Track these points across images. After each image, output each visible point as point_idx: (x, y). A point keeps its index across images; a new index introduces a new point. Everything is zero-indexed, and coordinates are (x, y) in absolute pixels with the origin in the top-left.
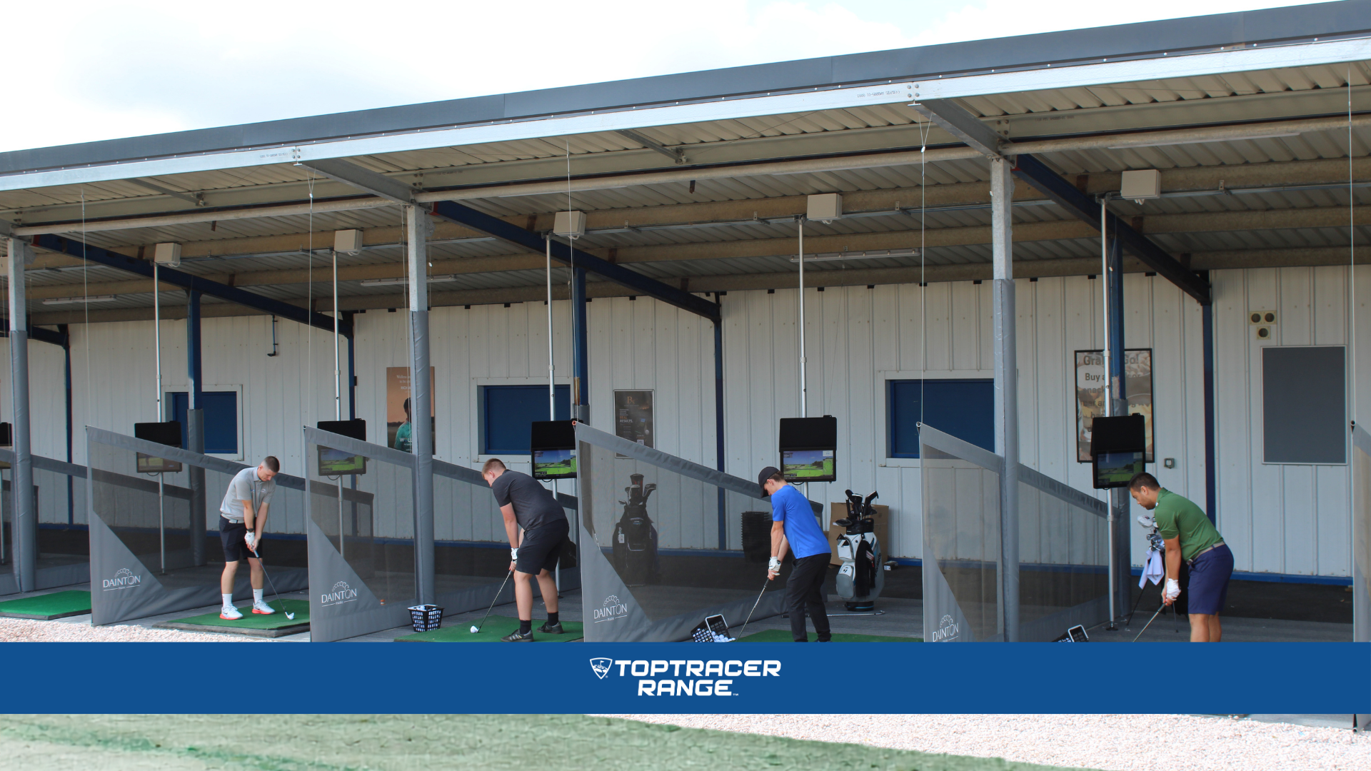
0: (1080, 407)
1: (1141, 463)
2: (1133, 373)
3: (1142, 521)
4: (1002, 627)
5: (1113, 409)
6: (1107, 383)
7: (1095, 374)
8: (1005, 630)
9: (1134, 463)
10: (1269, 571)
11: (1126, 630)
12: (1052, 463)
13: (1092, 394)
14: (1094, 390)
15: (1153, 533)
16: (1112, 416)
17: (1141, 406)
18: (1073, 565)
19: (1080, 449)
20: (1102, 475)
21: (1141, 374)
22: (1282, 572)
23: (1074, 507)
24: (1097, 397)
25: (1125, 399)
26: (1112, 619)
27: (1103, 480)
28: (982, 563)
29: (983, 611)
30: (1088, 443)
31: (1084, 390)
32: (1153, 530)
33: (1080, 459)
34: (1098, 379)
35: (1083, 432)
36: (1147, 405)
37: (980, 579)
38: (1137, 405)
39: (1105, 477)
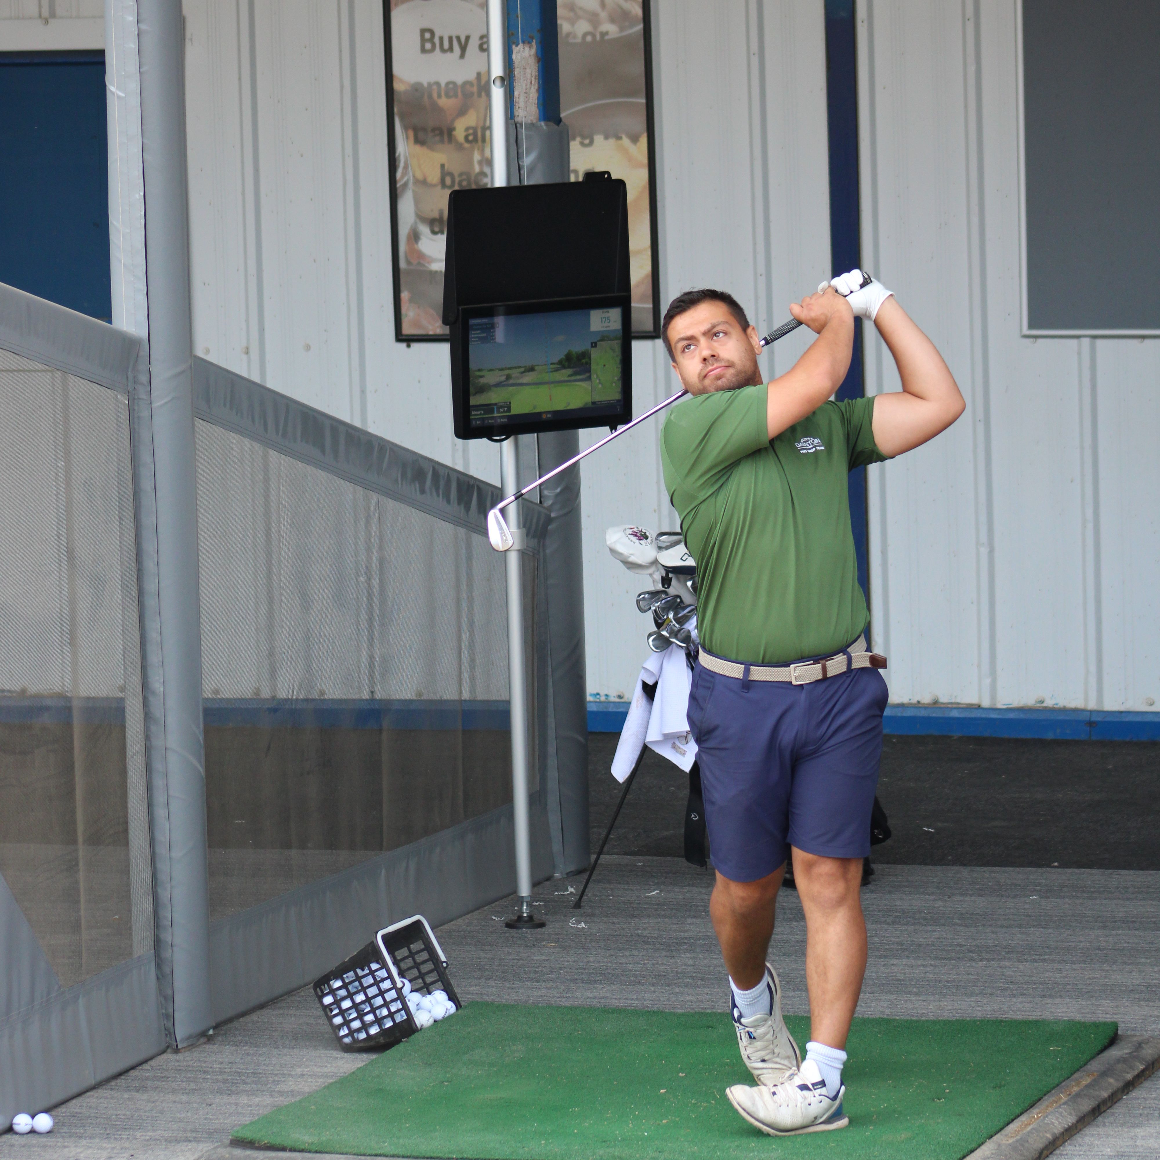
0: (402, 147)
1: (617, 345)
2: (582, 27)
3: (620, 548)
4: (149, 934)
5: (519, 156)
6: (497, 69)
7: (454, 34)
8: (158, 943)
9: (594, 345)
10: (1049, 703)
11: (572, 923)
12: (308, 348)
13: (443, 102)
14: (452, 89)
15: (660, 587)
16: (515, 183)
17: (612, 141)
18: (389, 702)
19: (405, 295)
20: (482, 389)
21: (612, 29)
22: (1092, 705)
23: (388, 503)
24: (462, 112)
25: (558, 121)
26: (524, 889)
27: (488, 408)
28: (76, 704)
29: (81, 875)
30: (433, 274)
31: (417, 88)
32: (658, 577)
33: (407, 330)
34: (464, 49)
35: (415, 236)
36: (635, 139)
37: (68, 768)
38: (599, 139)
39: (494, 397)
